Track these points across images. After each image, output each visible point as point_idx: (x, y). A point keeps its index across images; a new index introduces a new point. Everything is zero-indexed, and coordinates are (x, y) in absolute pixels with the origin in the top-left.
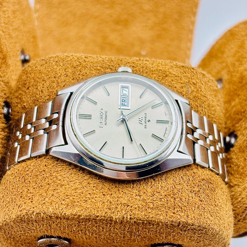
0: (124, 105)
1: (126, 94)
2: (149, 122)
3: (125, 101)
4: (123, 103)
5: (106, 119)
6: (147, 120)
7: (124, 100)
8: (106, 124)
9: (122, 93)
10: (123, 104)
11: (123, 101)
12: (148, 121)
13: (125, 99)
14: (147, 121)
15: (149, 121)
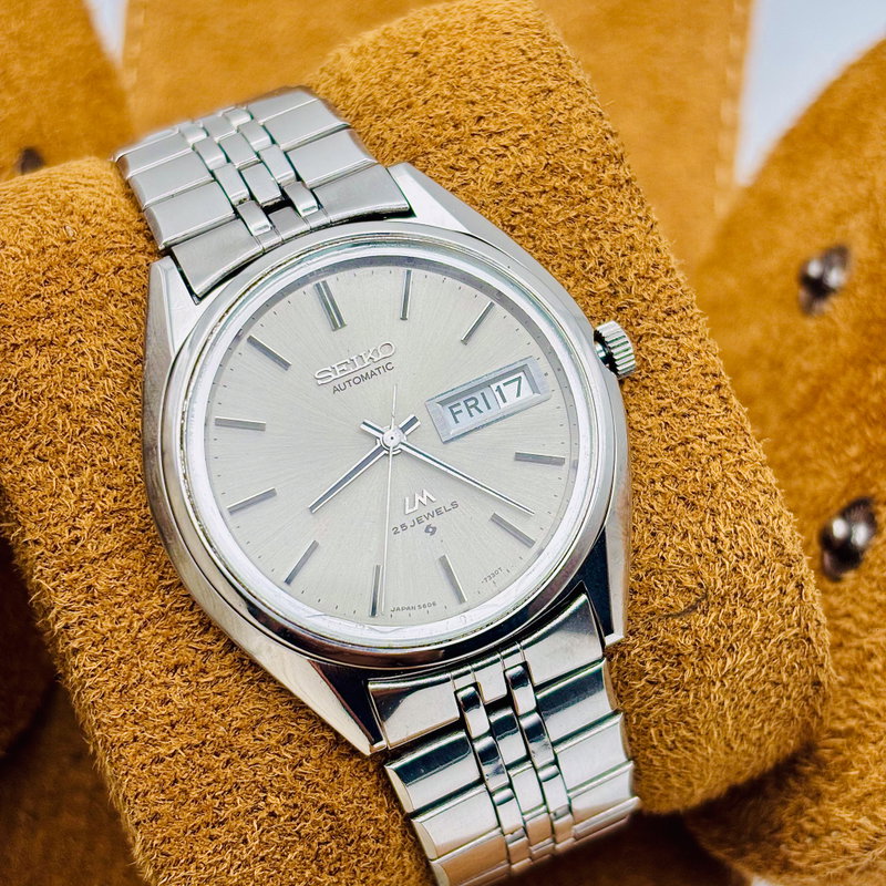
0: (454, 414)
1: (505, 401)
2: (427, 531)
3: (473, 410)
4: (463, 407)
5: (357, 380)
6: (433, 522)
7: (474, 406)
8: (336, 390)
9: (500, 384)
10: (455, 410)
11: (470, 404)
12: (428, 527)
13: (482, 405)
14: (427, 523)
15: (431, 530)
